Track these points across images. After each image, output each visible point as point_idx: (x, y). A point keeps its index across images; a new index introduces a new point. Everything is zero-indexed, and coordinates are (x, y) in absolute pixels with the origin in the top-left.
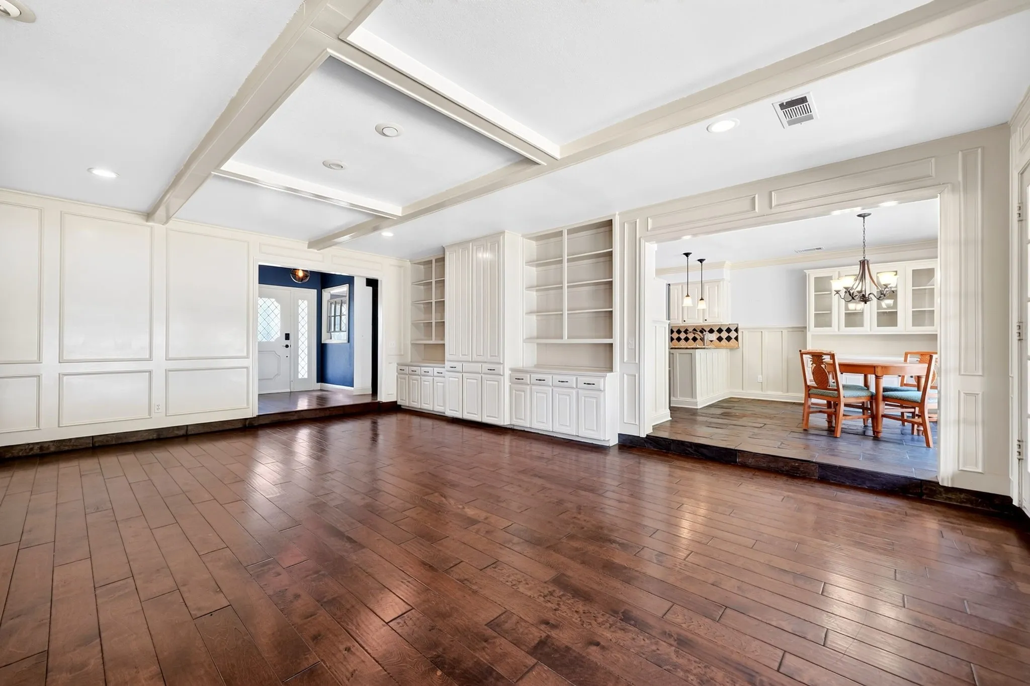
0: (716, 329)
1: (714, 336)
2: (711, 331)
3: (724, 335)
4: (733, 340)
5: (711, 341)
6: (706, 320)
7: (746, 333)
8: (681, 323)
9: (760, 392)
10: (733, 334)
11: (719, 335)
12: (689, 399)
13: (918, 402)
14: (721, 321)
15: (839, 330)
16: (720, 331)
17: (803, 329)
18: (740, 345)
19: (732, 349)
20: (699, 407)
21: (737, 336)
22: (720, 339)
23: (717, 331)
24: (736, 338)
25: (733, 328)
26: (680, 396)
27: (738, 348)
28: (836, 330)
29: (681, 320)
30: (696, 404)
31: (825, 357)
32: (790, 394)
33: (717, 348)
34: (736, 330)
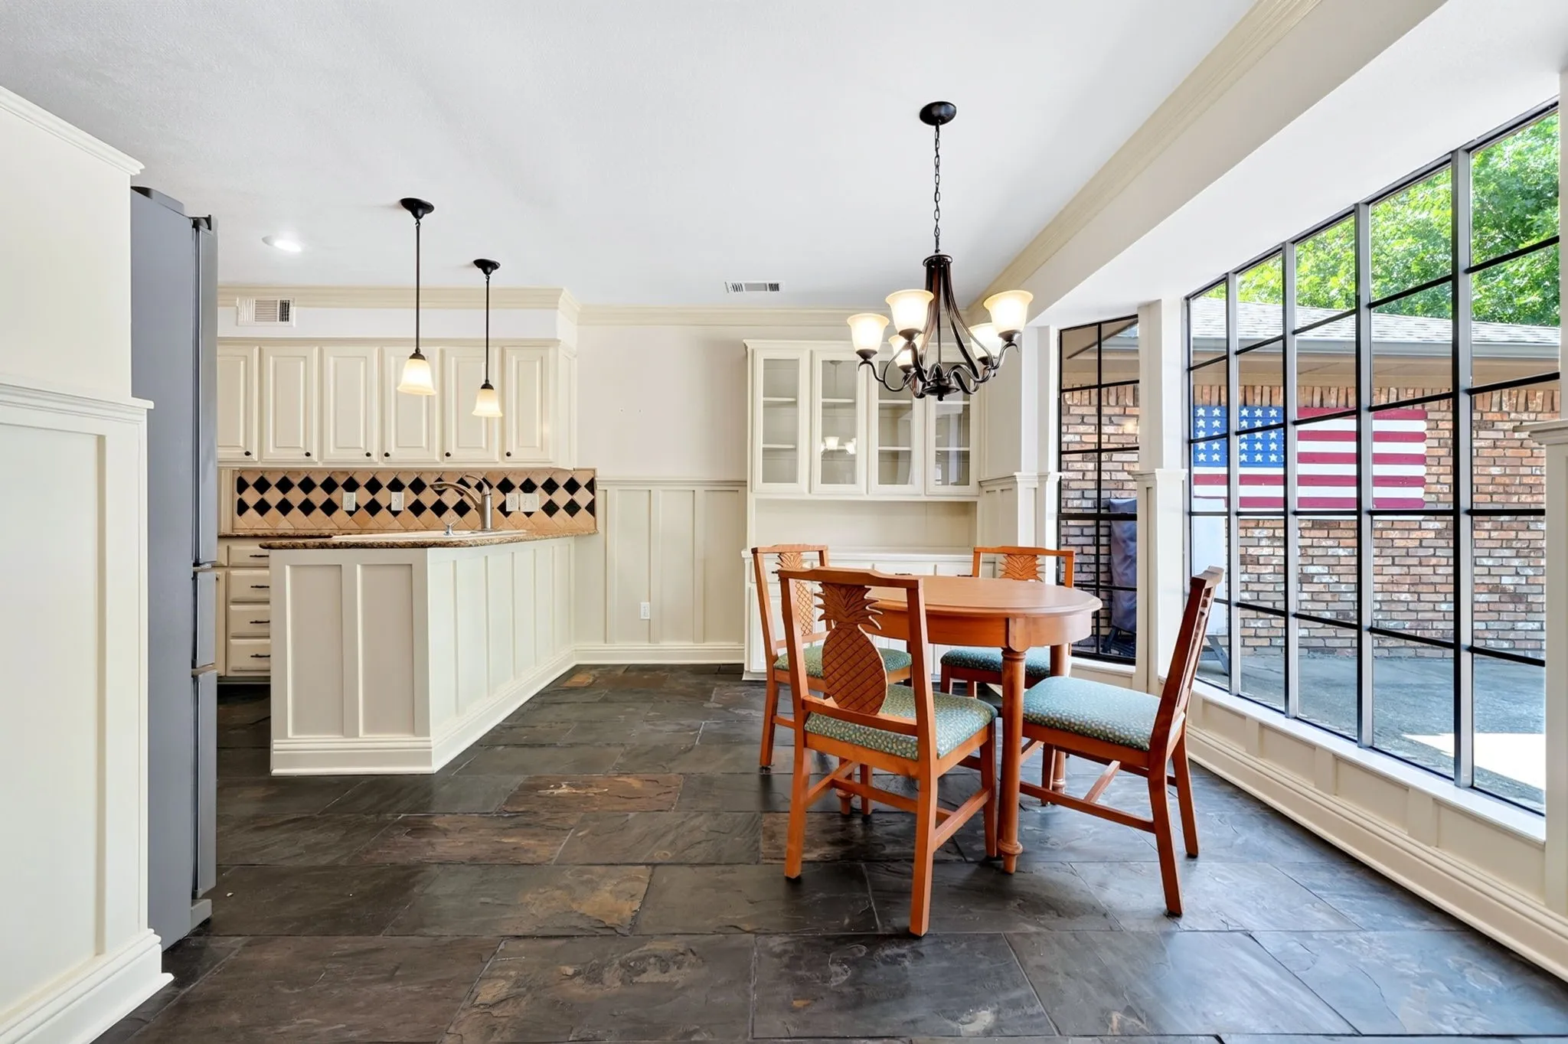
0: (539, 481)
1: (536, 501)
2: (528, 487)
3: (561, 497)
4: (583, 513)
5: (529, 514)
6: (508, 454)
7: (614, 494)
8: (437, 458)
9: (645, 645)
10: (582, 497)
11: (548, 498)
12: (403, 741)
13: (1140, 749)
14: (551, 458)
15: (810, 492)
16: (550, 486)
17: (738, 486)
18: (600, 527)
19: (577, 535)
20: (435, 767)
21: (593, 502)
22: (550, 509)
23: (543, 487)
24: (591, 508)
25: (583, 481)
26: (369, 729)
27: (595, 532)
28: (806, 490)
29: (437, 450)
30: (426, 757)
31: (874, 593)
32: (710, 645)
33: (542, 533)
34: (591, 486)
